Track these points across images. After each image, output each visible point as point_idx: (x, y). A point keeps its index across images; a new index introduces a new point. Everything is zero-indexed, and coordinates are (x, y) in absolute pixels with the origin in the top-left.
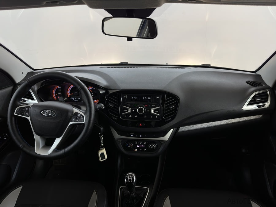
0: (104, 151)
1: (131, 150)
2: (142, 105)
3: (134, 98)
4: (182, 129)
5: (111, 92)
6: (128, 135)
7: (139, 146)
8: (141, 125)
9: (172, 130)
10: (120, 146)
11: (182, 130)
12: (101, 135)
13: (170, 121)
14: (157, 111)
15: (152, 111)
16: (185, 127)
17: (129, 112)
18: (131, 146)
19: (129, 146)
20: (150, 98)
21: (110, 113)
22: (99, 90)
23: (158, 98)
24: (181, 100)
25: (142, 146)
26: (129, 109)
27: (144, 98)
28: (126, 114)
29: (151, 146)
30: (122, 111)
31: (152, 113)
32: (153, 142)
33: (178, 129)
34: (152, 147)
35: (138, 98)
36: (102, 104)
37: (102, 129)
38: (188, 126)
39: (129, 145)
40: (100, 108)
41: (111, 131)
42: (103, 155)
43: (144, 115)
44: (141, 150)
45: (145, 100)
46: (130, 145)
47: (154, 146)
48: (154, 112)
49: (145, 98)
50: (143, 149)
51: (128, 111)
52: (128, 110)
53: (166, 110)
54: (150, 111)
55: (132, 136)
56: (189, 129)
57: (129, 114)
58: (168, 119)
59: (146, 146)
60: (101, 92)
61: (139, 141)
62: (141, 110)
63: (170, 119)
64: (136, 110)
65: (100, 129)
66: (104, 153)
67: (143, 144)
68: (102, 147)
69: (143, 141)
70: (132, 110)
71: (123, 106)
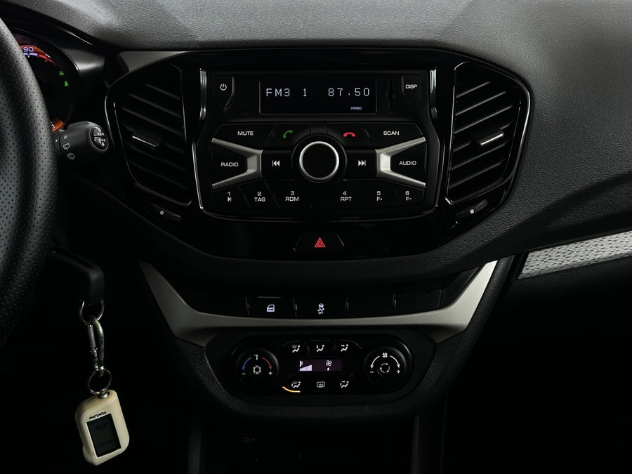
0: (110, 404)
1: (269, 388)
2: (324, 131)
3: (278, 92)
4: (541, 262)
5: (134, 63)
6: (248, 306)
7: (309, 368)
8: (320, 244)
9: (489, 268)
10: (206, 370)
11: (542, 266)
12: (91, 313)
13: (481, 217)
14: (413, 163)
15: (384, 163)
16: (557, 249)
17: (250, 171)
18: (265, 370)
19: (257, 370)
20: (367, 92)
21: (138, 185)
22: (69, 53)
23: (414, 86)
24: (538, 100)
25: (329, 363)
26: (251, 154)
27: (331, 92)
28: (232, 187)
29: (382, 360)
30: (211, 170)
31: (385, 177)
32: (390, 337)
33: (520, 261)
34: (385, 368)
35: (296, 92)
36: (92, 125)
37: (95, 275)
38: (572, 246)
39: (254, 363)
40: (84, 148)
41: (150, 291)
42: (104, 425)
43: (336, 186)
44: (321, 385)
45: (342, 105)
46: (260, 363)
47: (396, 359)
48: (395, 166)
49: (337, 92)
50: (332, 378)
51: (243, 168)
52: (242, 159)
53: (457, 157)
54: (373, 161)
55: (270, 309)
56: (578, 260)
57: (253, 184)
58: (472, 204)
59: (353, 365)
60: (81, 66)
61: (309, 337)
62: (320, 159)
63: (482, 204)
64: (290, 162)
65: (86, 278)
66: (109, 417)
67: (331, 353)
68: (100, 385)
69: (333, 337)
70: (266, 160)
71: (214, 140)
